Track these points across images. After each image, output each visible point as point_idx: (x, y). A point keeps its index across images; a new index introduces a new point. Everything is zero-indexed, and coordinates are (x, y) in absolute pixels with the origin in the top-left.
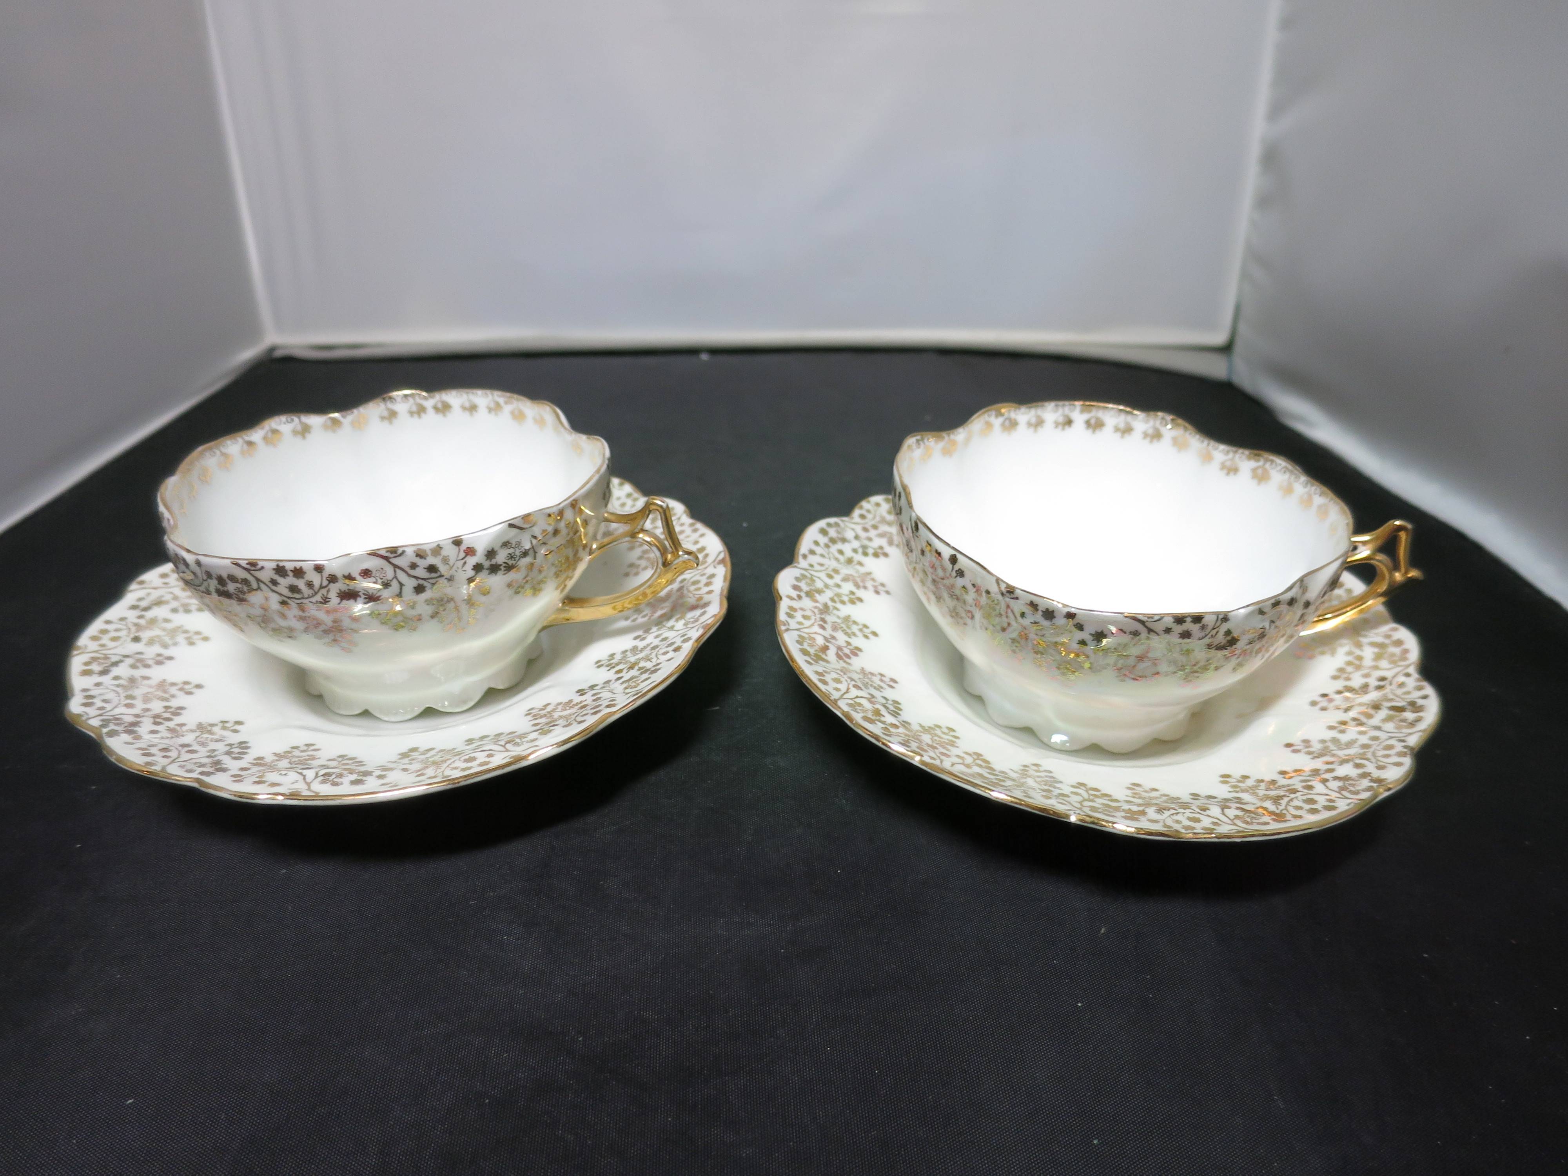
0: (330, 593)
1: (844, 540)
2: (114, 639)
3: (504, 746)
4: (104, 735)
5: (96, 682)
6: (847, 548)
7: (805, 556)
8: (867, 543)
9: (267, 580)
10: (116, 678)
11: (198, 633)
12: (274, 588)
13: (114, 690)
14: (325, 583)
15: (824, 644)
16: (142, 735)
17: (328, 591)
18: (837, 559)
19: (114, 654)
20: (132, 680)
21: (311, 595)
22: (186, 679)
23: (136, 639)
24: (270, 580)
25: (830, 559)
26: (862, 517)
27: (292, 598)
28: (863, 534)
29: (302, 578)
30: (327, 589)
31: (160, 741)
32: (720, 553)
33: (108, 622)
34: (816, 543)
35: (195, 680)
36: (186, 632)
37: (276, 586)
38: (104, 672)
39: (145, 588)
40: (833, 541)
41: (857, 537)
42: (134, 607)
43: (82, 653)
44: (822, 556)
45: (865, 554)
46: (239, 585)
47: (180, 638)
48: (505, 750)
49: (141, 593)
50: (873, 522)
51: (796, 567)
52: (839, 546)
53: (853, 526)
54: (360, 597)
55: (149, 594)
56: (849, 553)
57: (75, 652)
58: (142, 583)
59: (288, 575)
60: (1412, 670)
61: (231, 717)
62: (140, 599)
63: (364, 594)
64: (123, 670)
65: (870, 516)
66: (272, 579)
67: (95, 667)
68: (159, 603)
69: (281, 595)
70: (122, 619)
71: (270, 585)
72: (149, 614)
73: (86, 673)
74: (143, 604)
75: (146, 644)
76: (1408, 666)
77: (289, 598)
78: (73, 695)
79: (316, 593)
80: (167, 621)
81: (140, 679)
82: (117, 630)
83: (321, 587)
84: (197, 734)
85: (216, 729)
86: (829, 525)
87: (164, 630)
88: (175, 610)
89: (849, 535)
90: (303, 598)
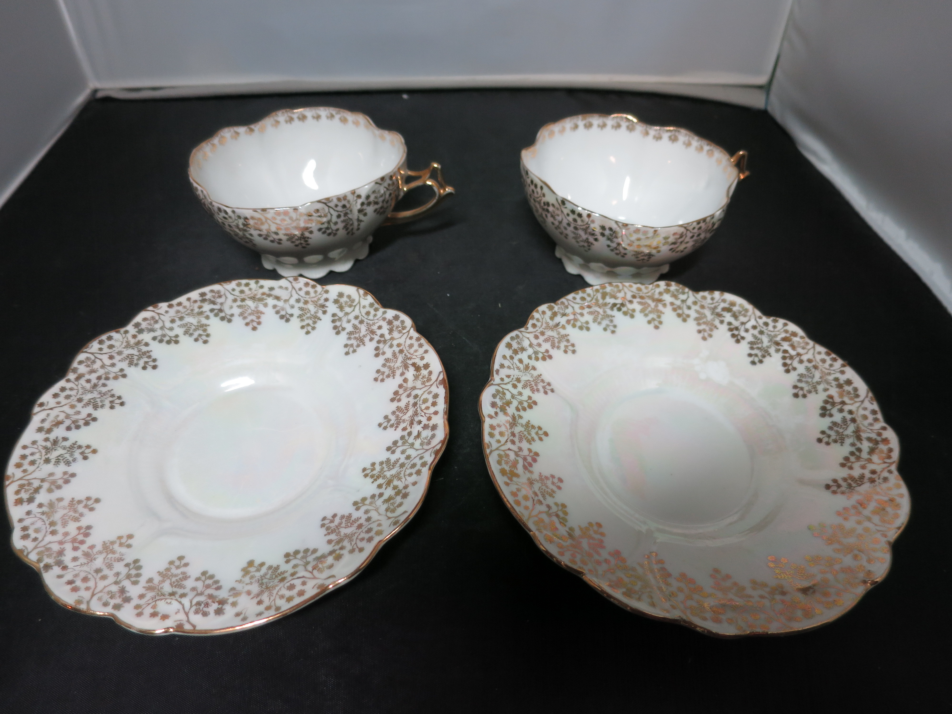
1: (523, 349)
2: (33, 463)
3: (311, 573)
4: (42, 570)
5: (26, 511)
6: (524, 356)
7: (497, 371)
8: (537, 348)
10: (40, 505)
11: (88, 447)
13: (40, 518)
15: (515, 458)
16: (68, 565)
18: (518, 368)
19: (33, 479)
20: (51, 505)
22: (88, 495)
23: (47, 461)
25: (514, 369)
26: (534, 326)
28: (535, 342)
31: (80, 569)
32: (440, 372)
33: (25, 447)
34: (504, 357)
35: (94, 496)
36: (80, 447)
38: (31, 500)
39: (44, 410)
40: (516, 352)
41: (531, 345)
42: (40, 430)
43: (12, 482)
44: (509, 367)
45: (537, 359)
47: (77, 454)
48: (312, 576)
49: (42, 415)
50: (541, 329)
51: (492, 384)
52: (520, 356)
53: (528, 335)
55: (48, 415)
56: (526, 361)
57: (7, 483)
58: (42, 405)
60: (894, 468)
61: (124, 532)
62: (43, 421)
64: (42, 497)
65: (539, 324)
67: (24, 495)
68: (58, 424)
70: (34, 443)
72: (52, 436)
73: (19, 502)
74: (47, 425)
75: (54, 464)
76: (891, 464)
78: (13, 528)
80: (65, 439)
81: (56, 502)
82: (32, 454)
84: (104, 555)
85: (116, 547)
86: (512, 338)
87: (64, 448)
88: (69, 429)
89: (526, 344)
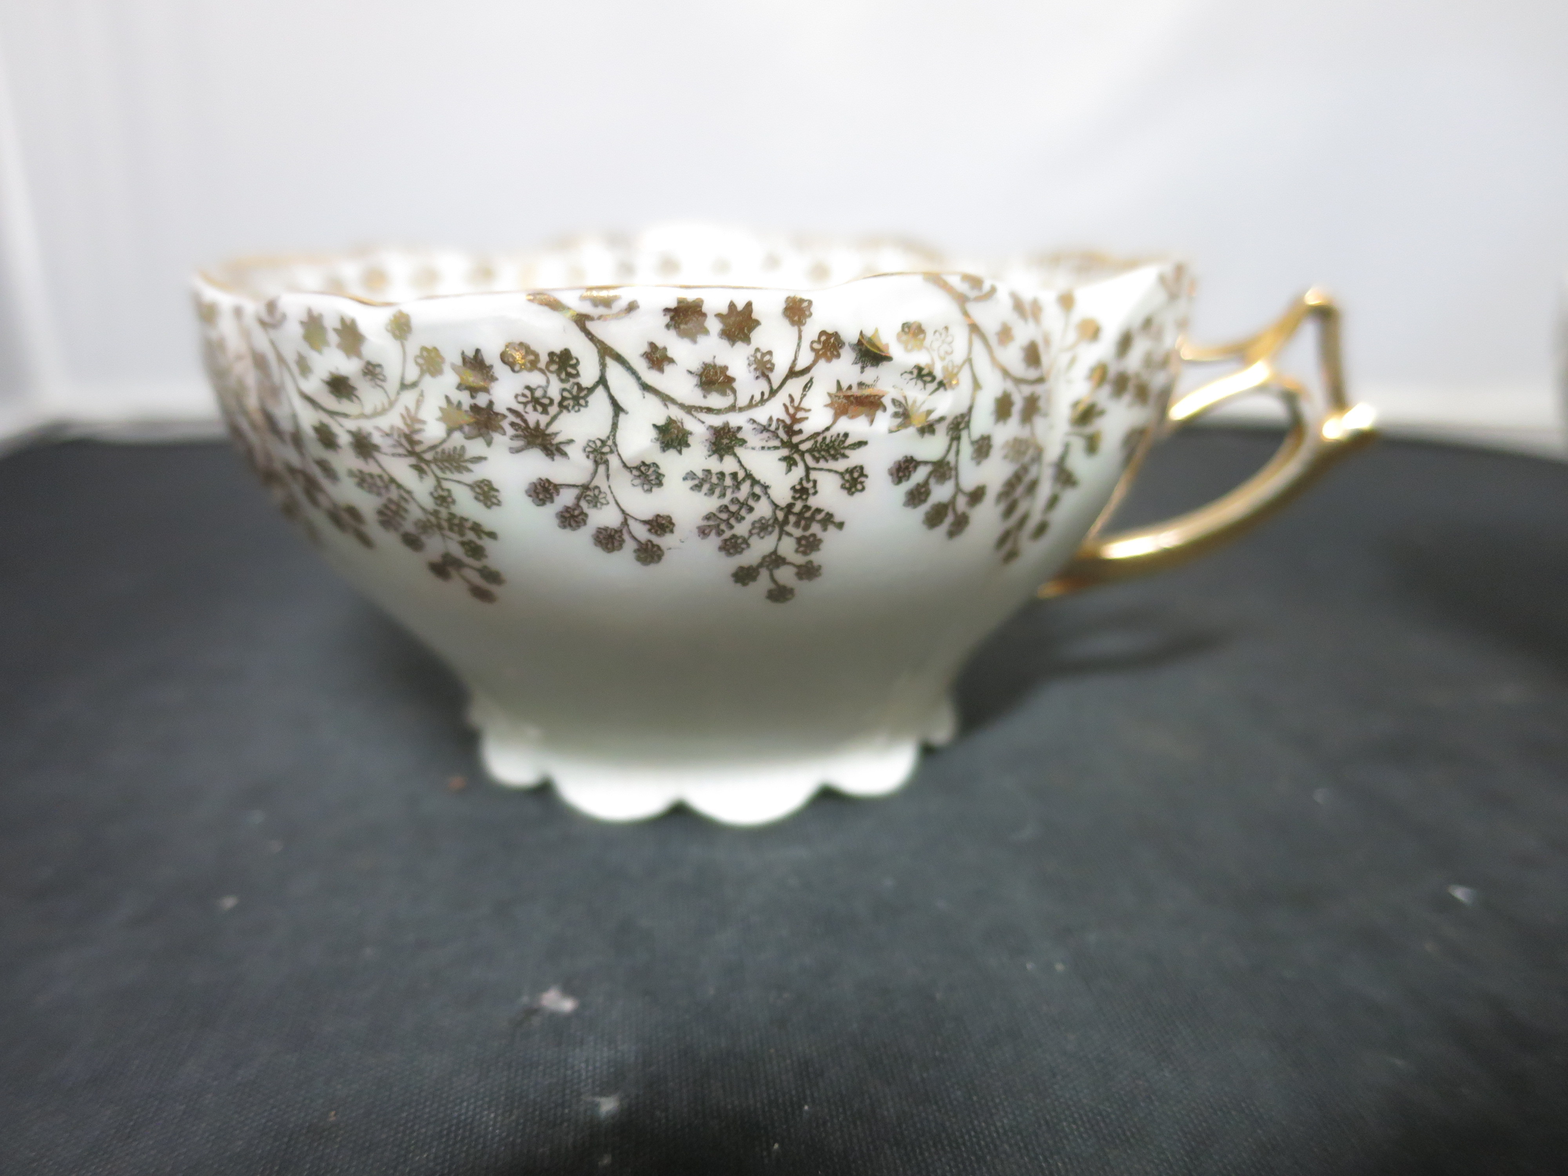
0: (810, 393)
9: (633, 352)
12: (651, 377)
14: (805, 359)
17: (807, 387)
21: (758, 397)
24: (645, 348)
27: (701, 409)
29: (747, 339)
30: (805, 379)
37: (661, 370)
46: (535, 379)
54: (885, 409)
59: (706, 332)
63: (894, 401)
66: (653, 345)
69: (666, 399)
71: (640, 366)
77: (689, 409)
79: (773, 393)
83: (792, 373)
90: (732, 408)
